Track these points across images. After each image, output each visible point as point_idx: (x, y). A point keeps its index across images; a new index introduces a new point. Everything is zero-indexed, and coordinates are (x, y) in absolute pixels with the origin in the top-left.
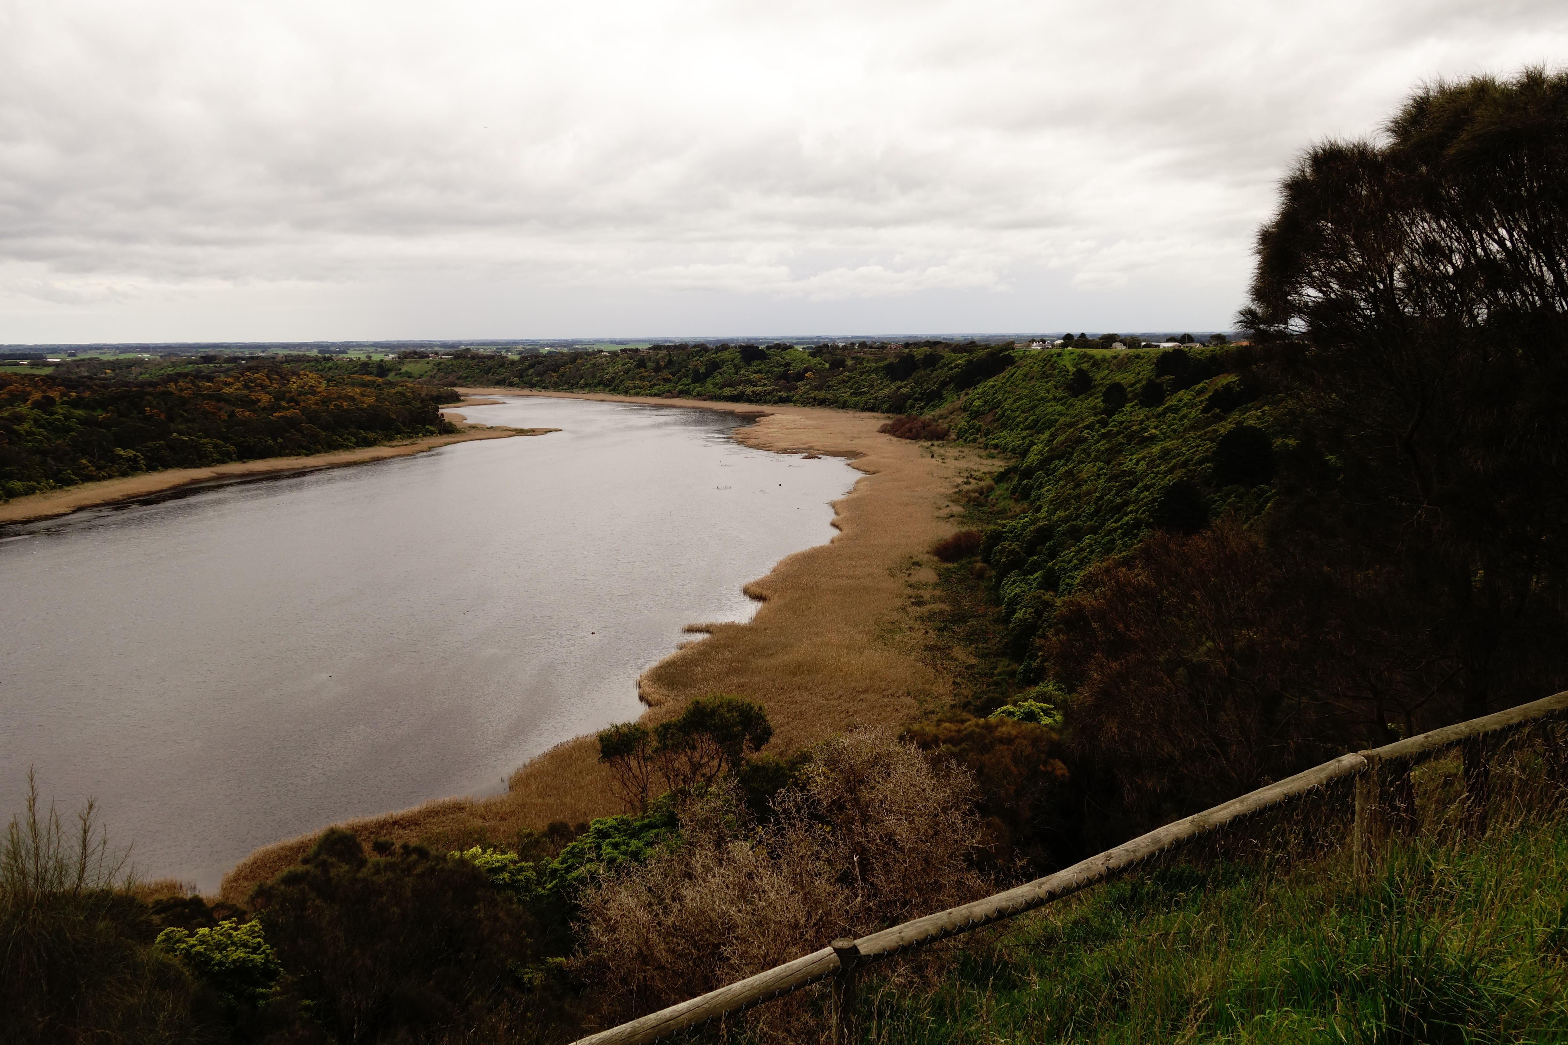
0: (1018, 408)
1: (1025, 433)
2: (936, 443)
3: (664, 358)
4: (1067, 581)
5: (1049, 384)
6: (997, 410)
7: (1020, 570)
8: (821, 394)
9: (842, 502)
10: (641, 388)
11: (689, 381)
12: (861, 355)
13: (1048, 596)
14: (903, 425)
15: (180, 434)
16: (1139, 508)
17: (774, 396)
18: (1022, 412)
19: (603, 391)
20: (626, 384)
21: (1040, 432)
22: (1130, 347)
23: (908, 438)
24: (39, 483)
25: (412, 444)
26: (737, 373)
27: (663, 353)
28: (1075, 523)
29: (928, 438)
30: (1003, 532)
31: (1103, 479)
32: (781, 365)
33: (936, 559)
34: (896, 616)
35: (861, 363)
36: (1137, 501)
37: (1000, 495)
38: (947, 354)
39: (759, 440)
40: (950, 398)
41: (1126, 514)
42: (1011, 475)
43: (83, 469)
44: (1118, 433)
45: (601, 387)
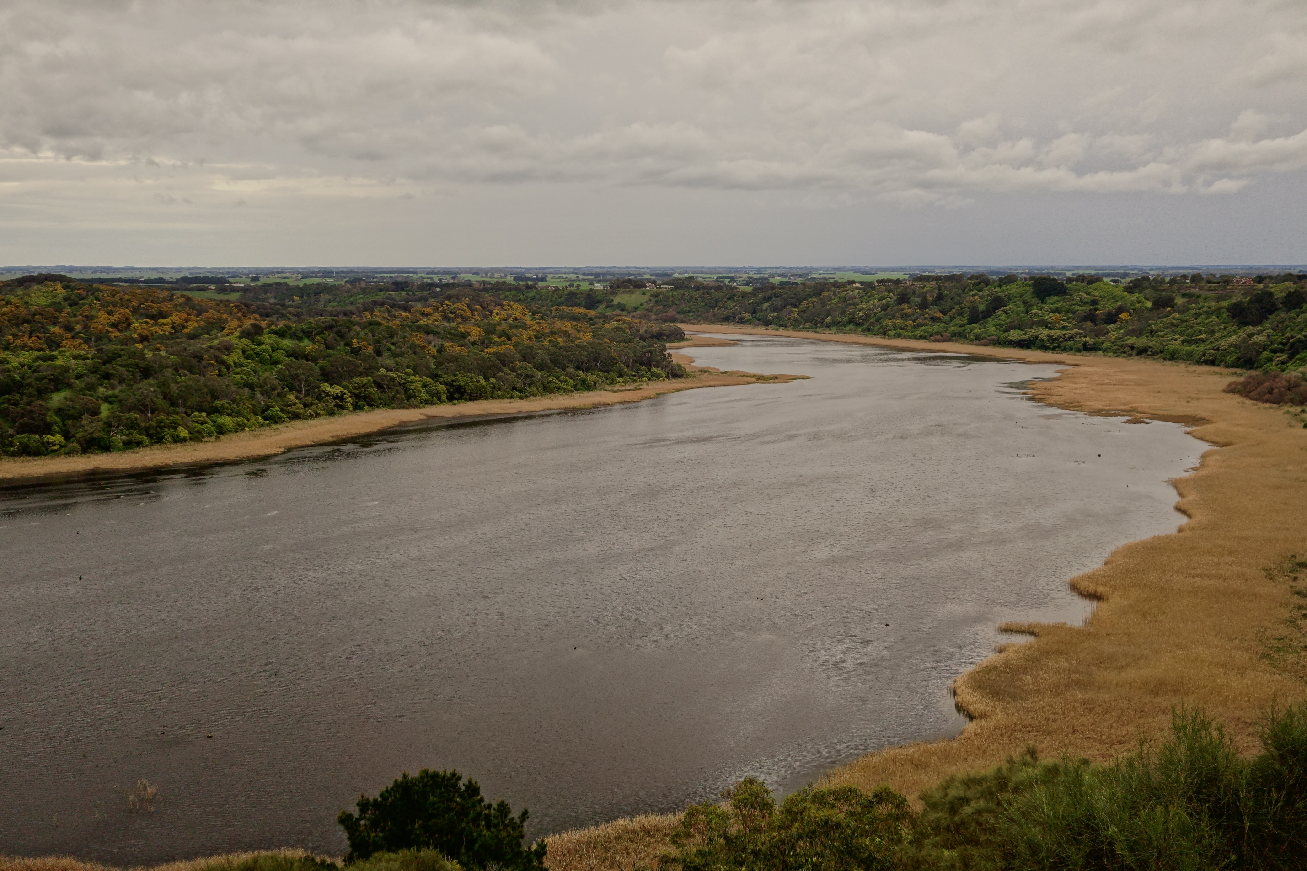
3: (932, 291)
8: (1141, 341)
9: (1187, 480)
10: (902, 329)
11: (965, 320)
12: (1196, 291)
14: (1259, 384)
15: (388, 370)
17: (1077, 343)
19: (855, 332)
20: (884, 324)
23: (1267, 401)
24: (248, 420)
25: (636, 389)
26: (1027, 312)
27: (931, 285)
29: (1294, 402)
32: (1086, 303)
35: (1197, 303)
39: (1062, 398)
43: (290, 406)
45: (851, 326)
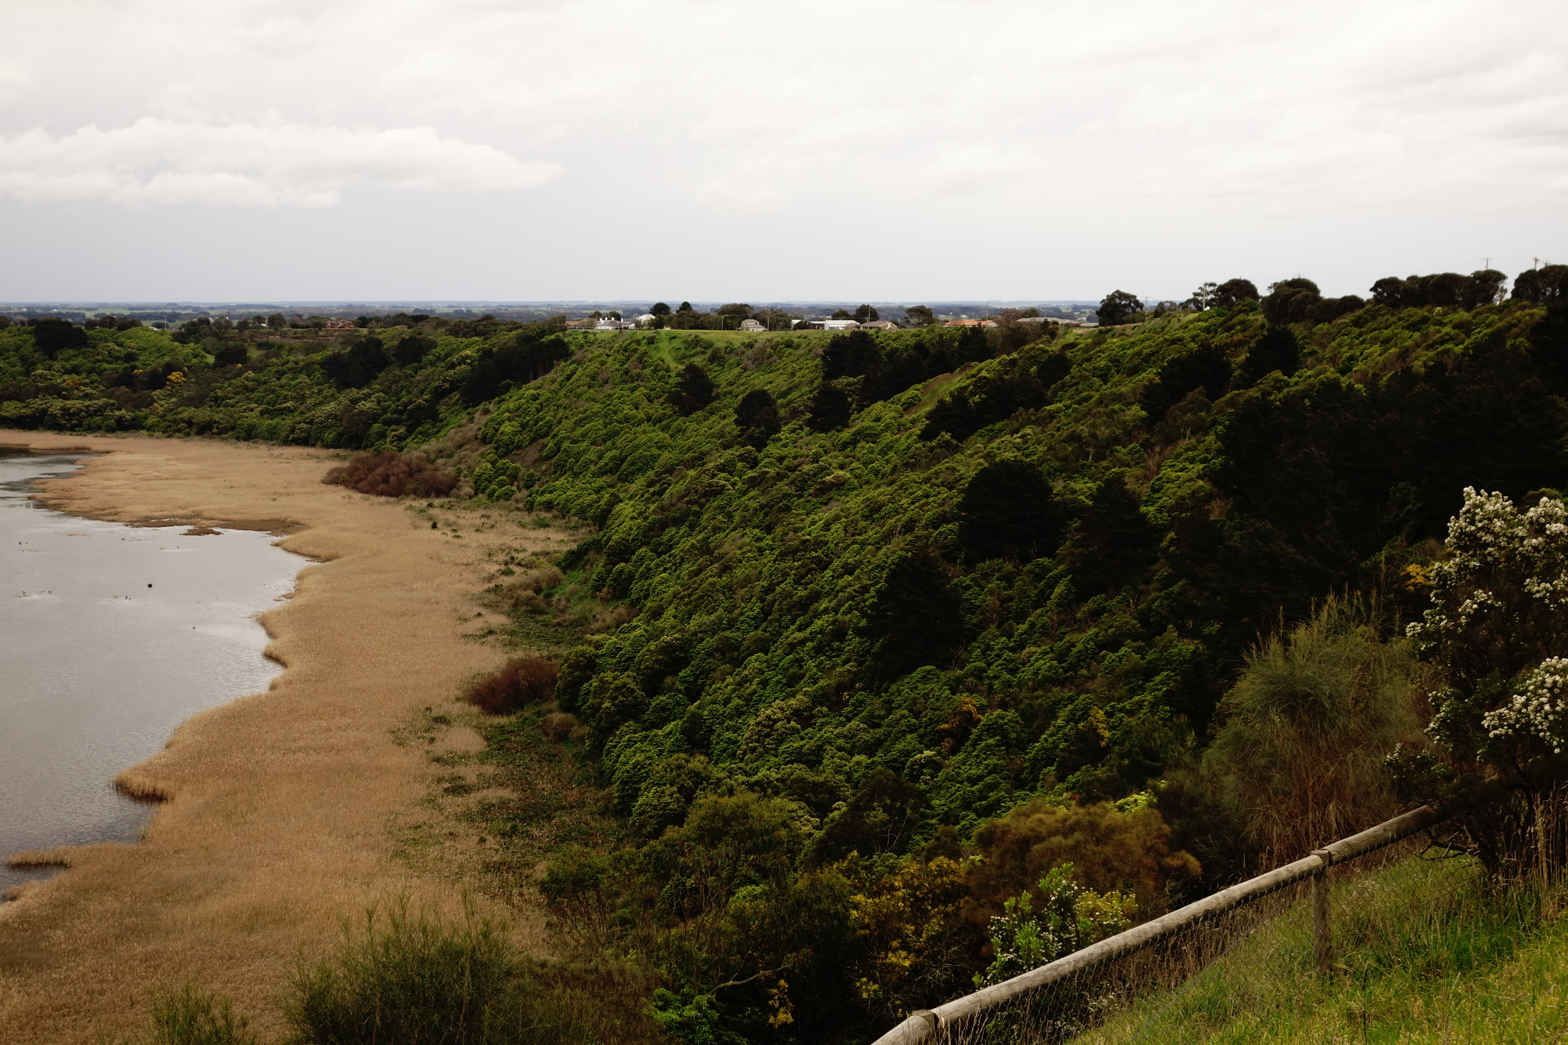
0: (584, 436)
1: (601, 481)
2: (437, 502)
4: (728, 735)
5: (637, 393)
6: (545, 440)
7: (637, 720)
8: (203, 414)
9: (279, 613)
12: (276, 339)
13: (698, 762)
14: (371, 469)
16: (840, 605)
17: (107, 418)
18: (593, 443)
21: (627, 478)
22: (772, 327)
23: (381, 494)
26: (27, 374)
28: (728, 633)
29: (418, 493)
30: (597, 656)
31: (769, 557)
32: (117, 358)
33: (475, 709)
34: (420, 815)
35: (278, 356)
36: (833, 593)
37: (573, 593)
38: (443, 339)
39: (89, 502)
40: (454, 421)
41: (817, 615)
42: (591, 555)
44: (780, 477)
